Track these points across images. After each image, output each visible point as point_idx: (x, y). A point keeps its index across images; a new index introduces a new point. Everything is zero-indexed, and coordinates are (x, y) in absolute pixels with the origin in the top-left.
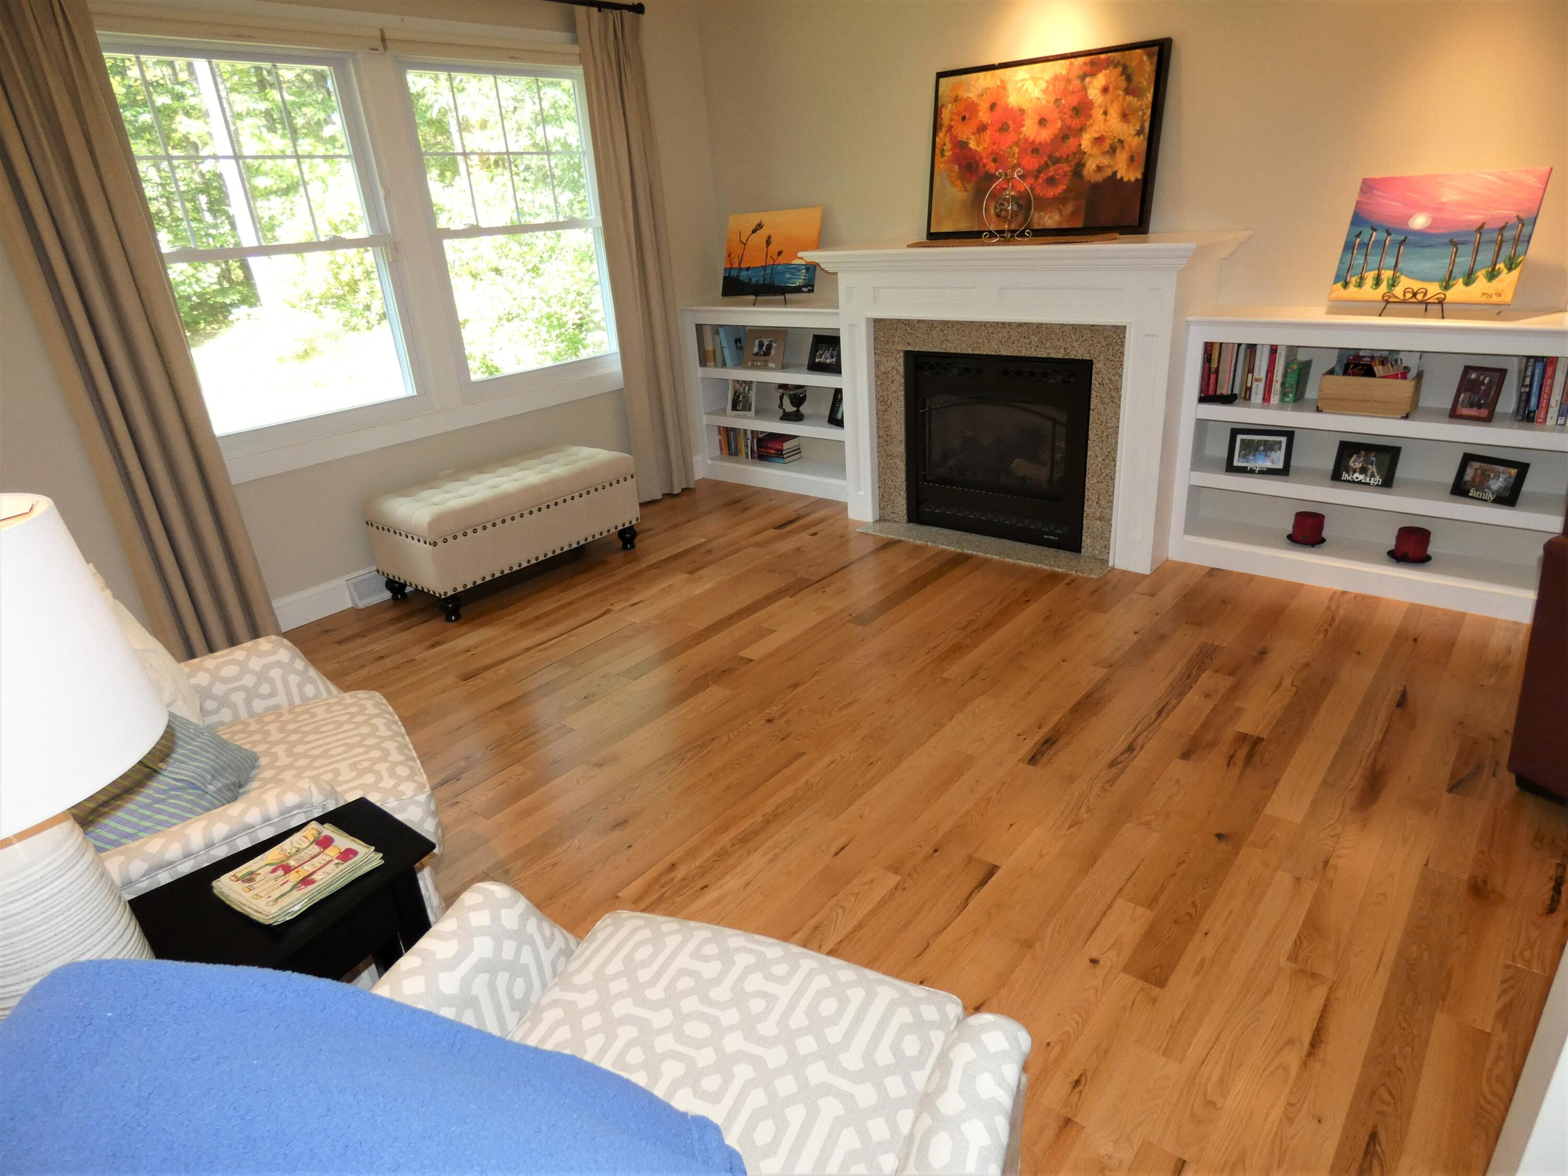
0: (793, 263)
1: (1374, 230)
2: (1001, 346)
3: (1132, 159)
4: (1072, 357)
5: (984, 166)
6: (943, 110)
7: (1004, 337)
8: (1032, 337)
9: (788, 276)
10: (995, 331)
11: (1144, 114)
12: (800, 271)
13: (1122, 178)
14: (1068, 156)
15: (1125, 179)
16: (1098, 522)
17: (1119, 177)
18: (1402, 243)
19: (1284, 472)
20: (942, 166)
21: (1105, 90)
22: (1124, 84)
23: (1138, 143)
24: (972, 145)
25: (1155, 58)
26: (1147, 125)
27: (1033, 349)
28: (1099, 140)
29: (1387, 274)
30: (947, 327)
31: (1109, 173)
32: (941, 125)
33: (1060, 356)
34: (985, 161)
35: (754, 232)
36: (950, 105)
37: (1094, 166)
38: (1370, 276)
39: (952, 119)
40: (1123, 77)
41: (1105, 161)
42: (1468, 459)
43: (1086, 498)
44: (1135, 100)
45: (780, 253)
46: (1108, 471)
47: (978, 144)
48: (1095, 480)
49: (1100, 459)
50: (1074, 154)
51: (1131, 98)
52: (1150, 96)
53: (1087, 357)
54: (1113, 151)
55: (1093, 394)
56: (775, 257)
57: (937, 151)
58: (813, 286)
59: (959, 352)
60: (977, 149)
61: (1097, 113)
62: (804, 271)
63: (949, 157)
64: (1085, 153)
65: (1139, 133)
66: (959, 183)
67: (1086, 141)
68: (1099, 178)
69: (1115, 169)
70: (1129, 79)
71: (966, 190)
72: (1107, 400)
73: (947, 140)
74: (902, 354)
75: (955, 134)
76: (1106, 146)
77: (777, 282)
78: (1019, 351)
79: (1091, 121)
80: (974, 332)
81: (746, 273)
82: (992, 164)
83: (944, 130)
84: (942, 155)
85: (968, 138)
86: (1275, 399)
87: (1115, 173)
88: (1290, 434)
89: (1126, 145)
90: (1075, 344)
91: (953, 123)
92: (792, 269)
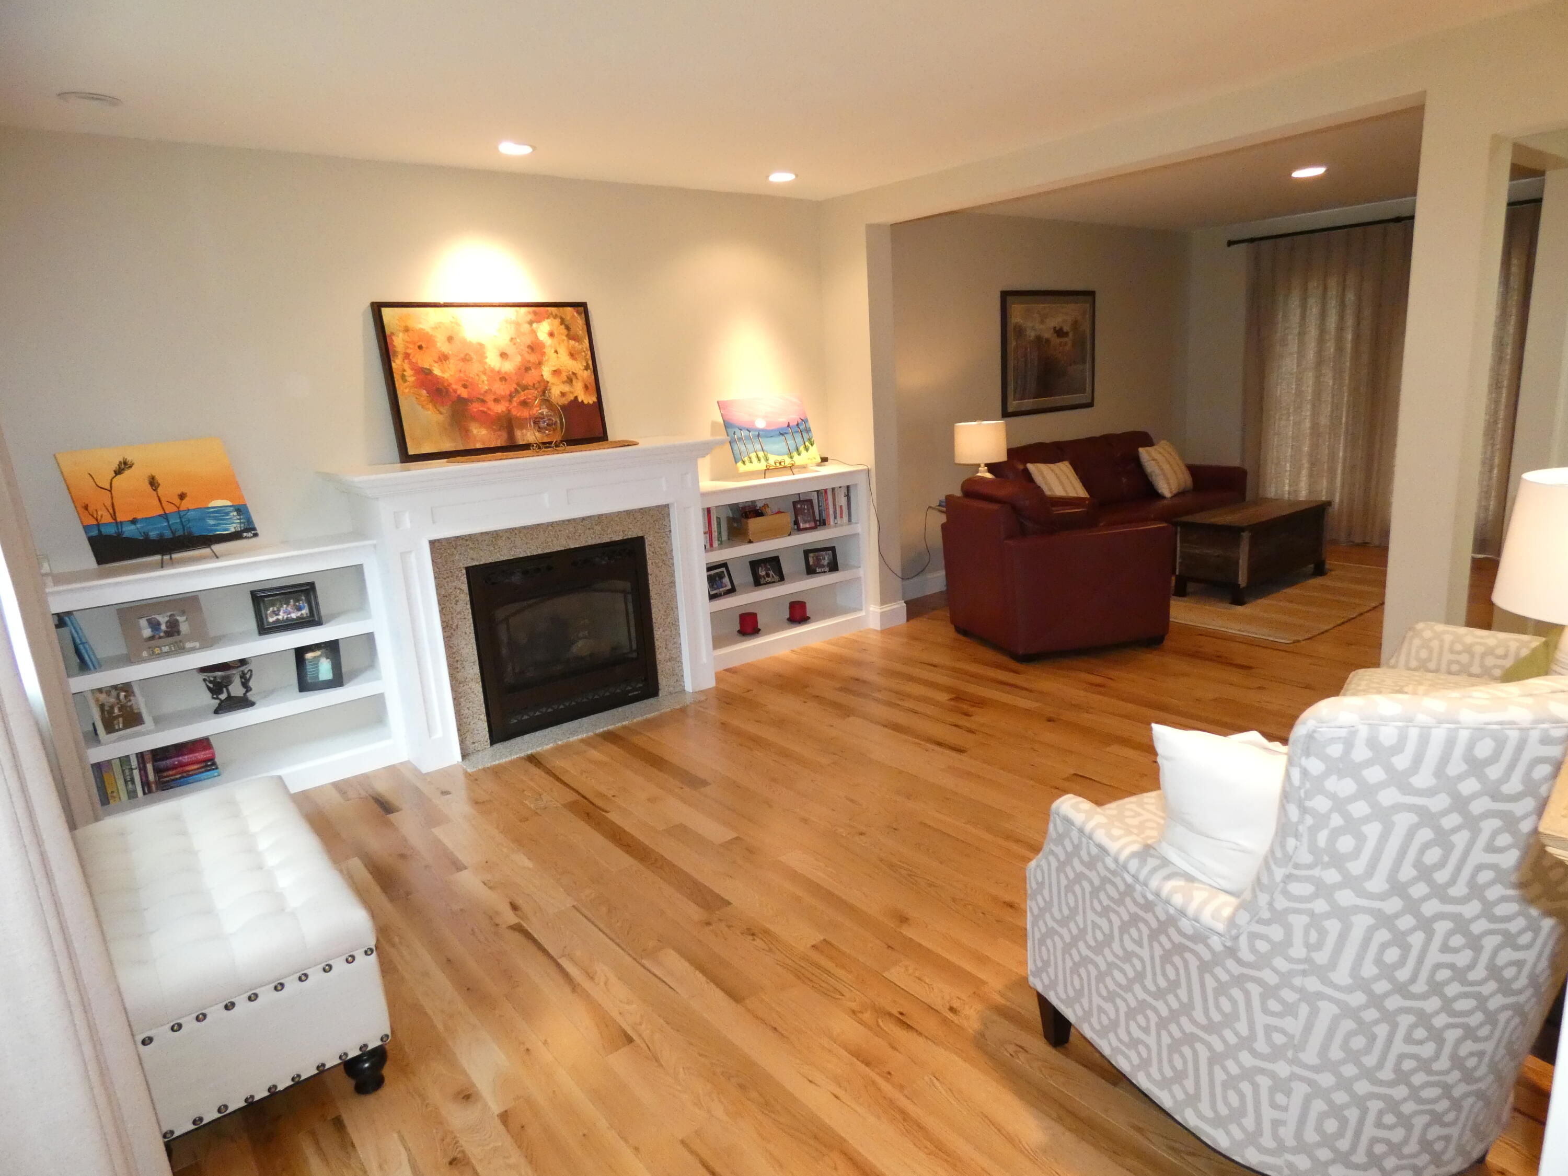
0: (211, 505)
1: (741, 430)
2: (568, 540)
3: (586, 387)
4: (630, 537)
5: (455, 391)
6: (394, 338)
7: (570, 533)
8: (595, 527)
9: (212, 522)
10: (562, 529)
11: (586, 355)
12: (227, 514)
13: (582, 402)
14: (534, 384)
15: (586, 402)
16: (669, 664)
17: (580, 401)
18: (758, 436)
19: (732, 591)
20: (407, 391)
21: (551, 335)
22: (565, 332)
23: (587, 375)
24: (437, 371)
25: (583, 315)
26: (590, 363)
27: (597, 538)
28: (556, 372)
29: (761, 454)
30: (513, 534)
31: (572, 397)
32: (395, 353)
33: (620, 538)
34: (454, 387)
35: (118, 472)
36: (401, 335)
37: (558, 392)
38: (753, 455)
39: (407, 348)
40: (563, 327)
41: (566, 388)
42: (807, 553)
43: (657, 647)
44: (577, 344)
45: (182, 496)
46: (669, 620)
47: (443, 371)
48: (661, 630)
49: (662, 612)
50: (539, 382)
51: (573, 342)
52: (587, 341)
53: (640, 534)
54: (570, 381)
55: (649, 562)
56: (177, 501)
57: (397, 377)
58: (254, 529)
59: (529, 555)
60: (444, 375)
61: (550, 352)
62: (235, 513)
63: (413, 382)
64: (548, 382)
65: (587, 368)
66: (430, 406)
67: (546, 372)
68: (564, 401)
69: (575, 395)
70: (568, 328)
71: (441, 413)
72: (660, 564)
73: (406, 366)
74: (464, 571)
75: (414, 360)
76: (564, 376)
77: (197, 532)
78: (586, 542)
79: (546, 357)
80: (542, 533)
81: (133, 527)
82: (463, 389)
83: (400, 357)
84: (405, 381)
85: (430, 365)
86: (716, 544)
87: (576, 398)
88: (724, 565)
89: (579, 376)
90: (631, 526)
91: (409, 351)
92: (213, 512)
